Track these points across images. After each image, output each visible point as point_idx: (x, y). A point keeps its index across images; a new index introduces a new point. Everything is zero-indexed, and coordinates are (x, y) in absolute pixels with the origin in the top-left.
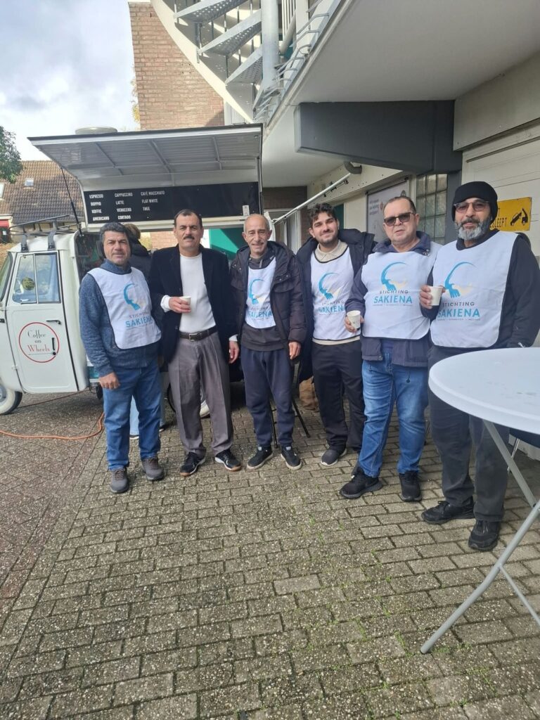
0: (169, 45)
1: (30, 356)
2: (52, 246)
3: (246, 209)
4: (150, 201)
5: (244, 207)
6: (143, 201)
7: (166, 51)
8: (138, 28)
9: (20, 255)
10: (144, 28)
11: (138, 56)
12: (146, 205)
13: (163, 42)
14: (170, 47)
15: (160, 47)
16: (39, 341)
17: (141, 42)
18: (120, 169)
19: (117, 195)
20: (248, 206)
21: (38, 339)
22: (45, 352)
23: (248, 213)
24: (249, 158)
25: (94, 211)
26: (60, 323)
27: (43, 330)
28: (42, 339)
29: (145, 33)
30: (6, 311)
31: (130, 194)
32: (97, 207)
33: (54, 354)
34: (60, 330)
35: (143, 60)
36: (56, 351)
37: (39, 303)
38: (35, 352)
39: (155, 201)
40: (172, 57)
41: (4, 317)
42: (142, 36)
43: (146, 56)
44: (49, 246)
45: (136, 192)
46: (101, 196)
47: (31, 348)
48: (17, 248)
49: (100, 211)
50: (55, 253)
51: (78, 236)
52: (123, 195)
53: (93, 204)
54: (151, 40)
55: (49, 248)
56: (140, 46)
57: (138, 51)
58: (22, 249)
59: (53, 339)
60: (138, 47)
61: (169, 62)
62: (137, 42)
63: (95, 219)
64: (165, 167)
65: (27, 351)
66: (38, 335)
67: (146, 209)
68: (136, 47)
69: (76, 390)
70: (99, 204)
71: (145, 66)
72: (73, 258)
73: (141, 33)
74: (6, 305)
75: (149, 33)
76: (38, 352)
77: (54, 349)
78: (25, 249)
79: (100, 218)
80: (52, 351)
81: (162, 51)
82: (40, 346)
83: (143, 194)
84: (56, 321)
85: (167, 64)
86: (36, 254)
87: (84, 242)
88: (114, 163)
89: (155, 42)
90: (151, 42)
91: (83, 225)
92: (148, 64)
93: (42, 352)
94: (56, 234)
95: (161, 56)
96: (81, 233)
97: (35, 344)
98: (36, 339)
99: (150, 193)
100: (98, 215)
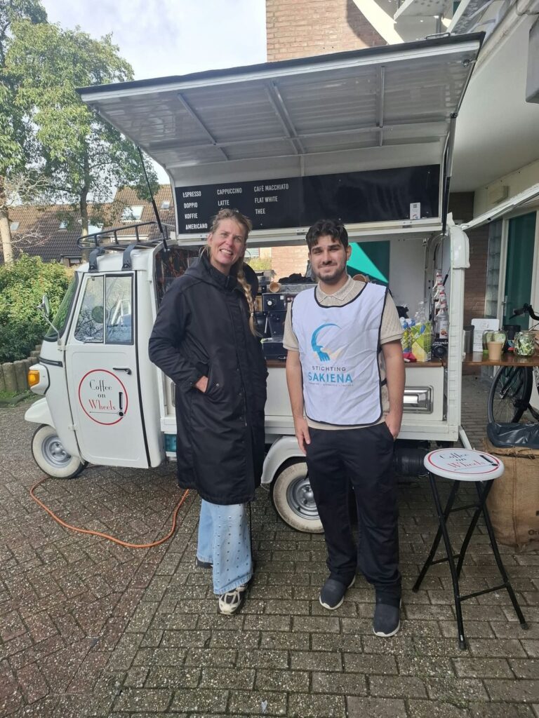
0: (308, 25)
1: (90, 414)
2: (127, 265)
3: (415, 209)
4: (267, 200)
5: (412, 205)
6: (256, 200)
7: (305, 33)
8: (274, 9)
9: (88, 276)
10: (281, 8)
11: (272, 41)
12: (260, 206)
13: (303, 23)
14: (310, 28)
15: (300, 29)
16: (103, 396)
17: (277, 25)
18: (223, 149)
19: (221, 192)
20: (419, 204)
21: (102, 393)
22: (110, 411)
23: (419, 215)
24: (434, 119)
25: (187, 216)
26: (130, 373)
27: (109, 380)
28: (106, 392)
29: (282, 13)
30: (65, 351)
31: (239, 191)
32: (191, 210)
33: (121, 414)
34: (131, 382)
35: (277, 46)
36: (123, 411)
37: (106, 343)
38: (97, 409)
39: (275, 199)
40: (311, 40)
41: (62, 360)
42: (277, 18)
43: (282, 40)
44: (124, 265)
45: (247, 186)
46: (199, 194)
47: (92, 403)
48: (85, 267)
49: (195, 216)
50: (131, 275)
51: (162, 251)
52: (229, 191)
53: (187, 206)
54: (288, 21)
55: (124, 267)
56: (275, 30)
57: (271, 36)
58: (90, 269)
59: (120, 394)
60: (273, 30)
61: (308, 46)
62: (271, 25)
63: (189, 227)
64: (291, 141)
65: (88, 408)
66: (102, 386)
67: (260, 211)
68: (269, 31)
69: (147, 467)
70: (195, 205)
71: (279, 53)
72: (151, 282)
73: (277, 14)
74: (66, 344)
75: (287, 12)
76: (101, 411)
77: (121, 408)
78: (94, 268)
79: (196, 226)
80: (118, 410)
81: (301, 33)
82: (104, 402)
83: (257, 189)
84: (126, 370)
85: (306, 49)
86: (108, 276)
87: (171, 259)
88: (216, 139)
89: (294, 24)
90: (288, 24)
91: (173, 236)
92: (284, 50)
93: (106, 411)
94: (135, 248)
95: (298, 40)
96: (166, 247)
97: (99, 399)
98: (99, 392)
99: (267, 188)
100: (192, 221)
